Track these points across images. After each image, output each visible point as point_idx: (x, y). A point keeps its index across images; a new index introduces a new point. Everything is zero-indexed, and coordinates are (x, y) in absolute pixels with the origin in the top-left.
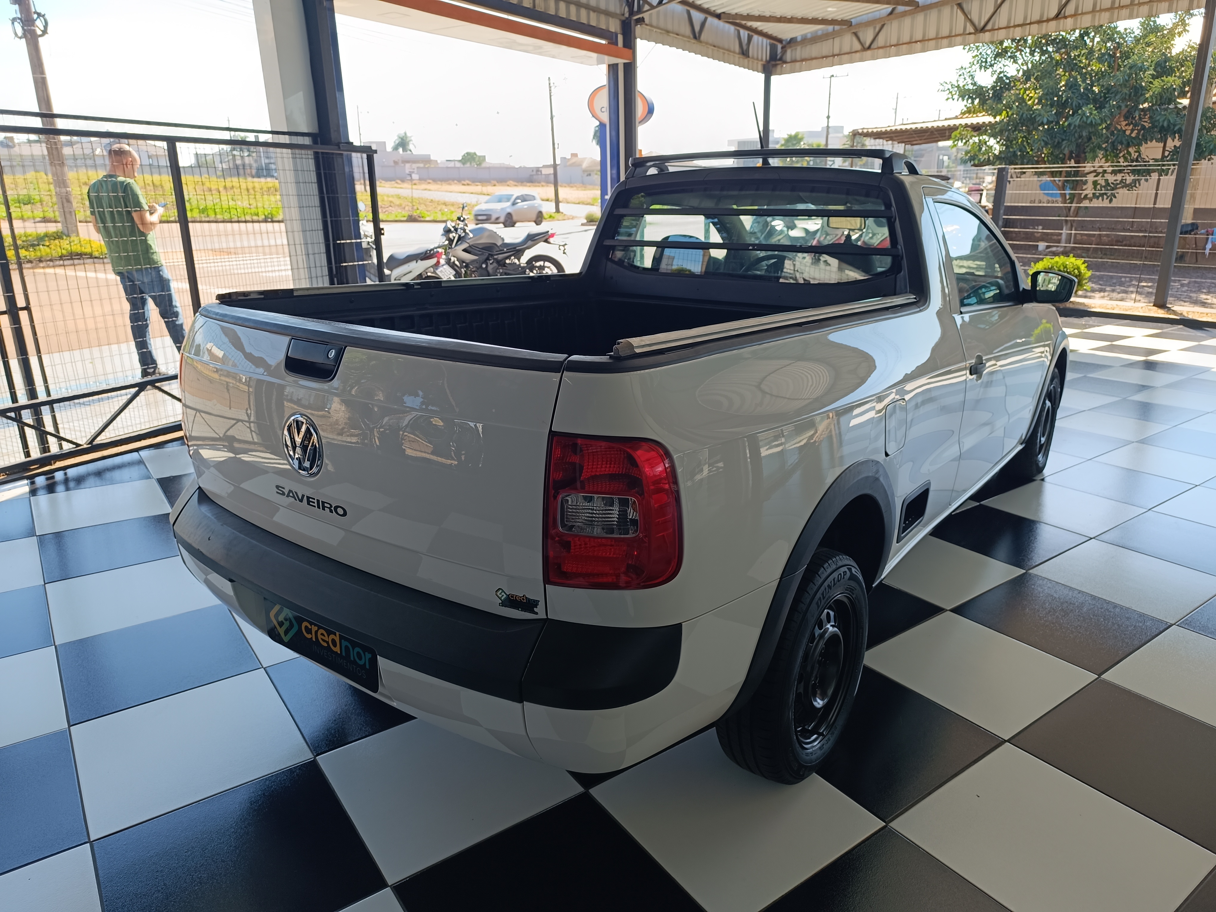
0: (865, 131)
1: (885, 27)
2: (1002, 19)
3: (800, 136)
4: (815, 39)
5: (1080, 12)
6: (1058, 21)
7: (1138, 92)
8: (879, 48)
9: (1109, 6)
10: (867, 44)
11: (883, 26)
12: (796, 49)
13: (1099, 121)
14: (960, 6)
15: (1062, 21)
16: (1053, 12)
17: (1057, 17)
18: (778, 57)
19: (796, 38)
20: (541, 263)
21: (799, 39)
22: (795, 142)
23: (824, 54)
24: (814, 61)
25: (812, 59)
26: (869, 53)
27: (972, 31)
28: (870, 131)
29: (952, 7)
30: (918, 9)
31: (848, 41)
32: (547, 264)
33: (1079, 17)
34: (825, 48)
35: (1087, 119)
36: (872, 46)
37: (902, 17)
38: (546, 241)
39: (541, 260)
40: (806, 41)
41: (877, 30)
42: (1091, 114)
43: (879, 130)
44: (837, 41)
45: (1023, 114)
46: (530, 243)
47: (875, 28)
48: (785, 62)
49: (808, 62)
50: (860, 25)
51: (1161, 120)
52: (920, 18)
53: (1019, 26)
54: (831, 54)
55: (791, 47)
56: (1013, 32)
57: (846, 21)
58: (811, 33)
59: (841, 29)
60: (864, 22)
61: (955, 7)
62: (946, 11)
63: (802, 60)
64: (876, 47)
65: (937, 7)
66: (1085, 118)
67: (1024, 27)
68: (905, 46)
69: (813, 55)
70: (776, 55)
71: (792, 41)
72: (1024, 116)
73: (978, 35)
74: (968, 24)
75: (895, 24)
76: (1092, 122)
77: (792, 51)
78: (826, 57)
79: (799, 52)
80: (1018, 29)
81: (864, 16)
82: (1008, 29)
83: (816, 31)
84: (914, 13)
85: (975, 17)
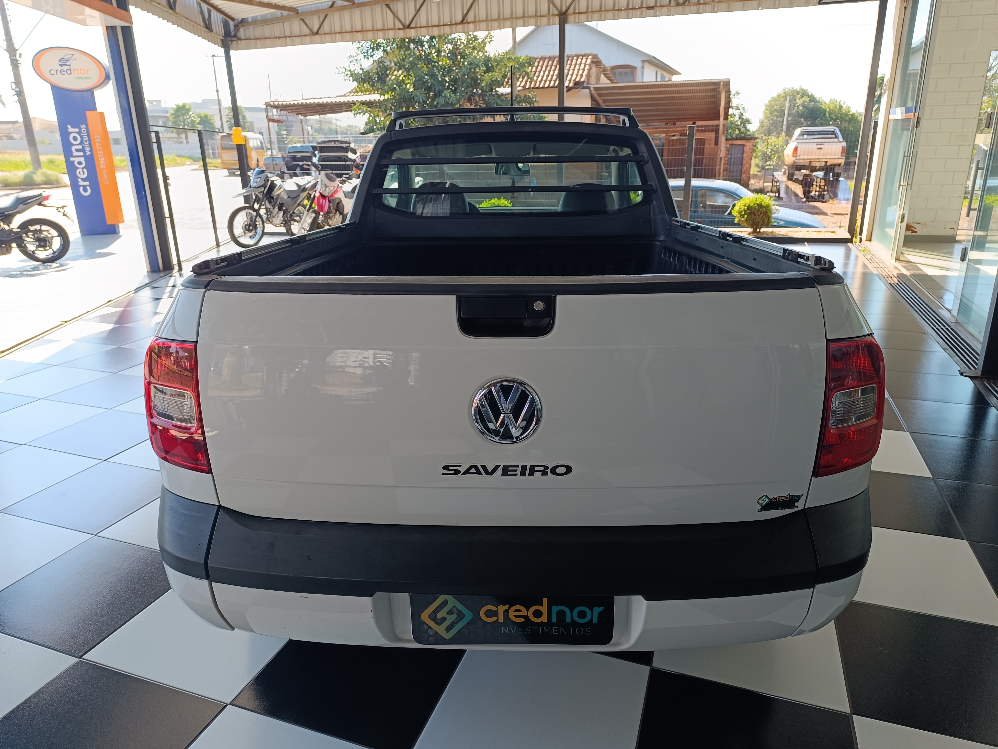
0: (276, 103)
1: (328, 16)
2: (422, 19)
3: (187, 107)
4: (264, 21)
5: (477, 20)
6: (463, 25)
7: (475, 82)
8: (325, 34)
9: (496, 17)
10: (315, 31)
11: (326, 16)
12: (249, 28)
13: (456, 102)
14: (387, 5)
15: (466, 25)
16: (459, 19)
17: (462, 22)
18: (232, 34)
19: (247, 18)
20: (37, 227)
21: (250, 20)
22: (184, 112)
23: (277, 35)
24: (268, 40)
25: (266, 38)
26: (317, 37)
27: (401, 27)
28: (280, 103)
29: (382, 7)
30: (354, 5)
31: (296, 26)
32: (44, 228)
33: (477, 24)
34: (277, 29)
35: (449, 100)
36: (319, 32)
37: (343, 10)
38: (40, 204)
39: (37, 224)
40: (255, 22)
41: (322, 19)
42: (450, 96)
43: (288, 103)
44: (286, 24)
45: (404, 94)
46: (21, 207)
47: (319, 17)
48: (240, 39)
49: (262, 40)
50: (306, 13)
51: (492, 102)
52: (357, 12)
53: (435, 26)
54: (283, 36)
55: (243, 26)
56: (432, 31)
57: (294, 8)
58: (261, 16)
59: (289, 15)
60: (308, 11)
61: (384, 6)
62: (378, 9)
63: (256, 39)
64: (323, 33)
65: (370, 5)
66: (447, 100)
67: (439, 27)
68: (347, 34)
69: (267, 36)
70: (230, 33)
71: (243, 22)
72: (406, 96)
73: (405, 30)
74: (397, 21)
75: (336, 16)
76: (452, 102)
77: (245, 29)
78: (279, 38)
79: (250, 31)
80: (435, 29)
81: (308, 6)
82: (428, 28)
83: (266, 15)
84: (352, 8)
85: (401, 15)
